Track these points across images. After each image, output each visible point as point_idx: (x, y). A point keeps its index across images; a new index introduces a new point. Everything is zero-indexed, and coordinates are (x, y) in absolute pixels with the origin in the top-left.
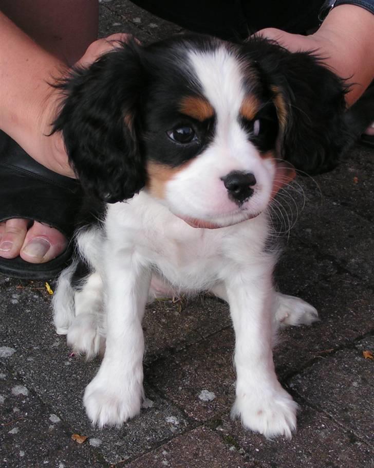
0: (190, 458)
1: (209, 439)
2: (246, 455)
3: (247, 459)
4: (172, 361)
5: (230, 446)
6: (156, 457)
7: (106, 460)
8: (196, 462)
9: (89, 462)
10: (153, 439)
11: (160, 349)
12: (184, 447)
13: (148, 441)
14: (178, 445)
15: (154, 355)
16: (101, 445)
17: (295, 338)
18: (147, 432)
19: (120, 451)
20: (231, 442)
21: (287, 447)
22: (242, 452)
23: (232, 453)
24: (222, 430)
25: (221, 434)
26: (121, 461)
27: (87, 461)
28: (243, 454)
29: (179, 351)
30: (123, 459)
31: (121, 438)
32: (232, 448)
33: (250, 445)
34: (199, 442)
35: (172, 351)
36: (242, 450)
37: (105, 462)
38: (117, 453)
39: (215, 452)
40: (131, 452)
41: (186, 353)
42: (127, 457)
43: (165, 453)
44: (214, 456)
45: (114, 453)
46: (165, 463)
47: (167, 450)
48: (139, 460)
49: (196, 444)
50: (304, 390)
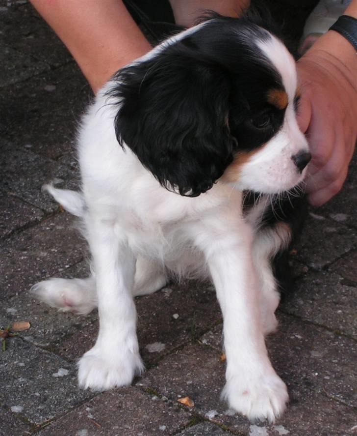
0: (114, 410)
1: (130, 393)
2: (168, 402)
3: (171, 404)
4: (80, 336)
5: (152, 397)
6: (80, 413)
7: (31, 422)
8: (121, 413)
9: (15, 424)
10: (74, 400)
11: (66, 327)
12: (106, 403)
13: (70, 402)
14: (99, 401)
15: (60, 333)
16: (23, 411)
17: (201, 302)
18: (67, 395)
19: (44, 413)
20: (152, 393)
21: (208, 391)
22: (164, 400)
23: (155, 401)
24: (141, 385)
25: (142, 388)
26: (46, 420)
27: (12, 424)
28: (166, 401)
29: (86, 326)
30: (47, 419)
31: (43, 403)
32: (154, 398)
33: (172, 393)
34: (120, 397)
35: (78, 327)
36: (164, 398)
37: (30, 424)
38: (40, 415)
39: (138, 402)
40: (54, 412)
41: (92, 327)
42: (51, 417)
43: (88, 409)
44: (138, 406)
45: (38, 415)
46: (90, 416)
47: (90, 407)
48: (65, 418)
49: (117, 399)
50: (217, 344)
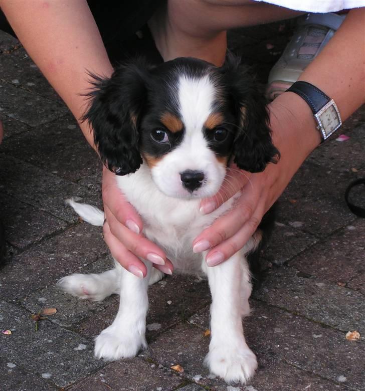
0: (122, 375)
1: (134, 363)
2: (164, 369)
3: (166, 371)
4: (95, 319)
5: (151, 365)
6: (95, 378)
7: (58, 385)
8: (127, 378)
9: (45, 388)
10: (91, 368)
11: (84, 312)
12: (116, 370)
13: (88, 370)
14: (110, 369)
15: (80, 316)
16: (51, 377)
17: (189, 291)
18: (86, 364)
19: (67, 378)
20: (151, 362)
21: (195, 360)
22: (161, 367)
23: (153, 369)
24: (143, 356)
25: (143, 359)
26: (69, 384)
27: (43, 387)
28: (162, 368)
29: (100, 311)
30: (70, 383)
31: (66, 371)
32: (153, 366)
33: (167, 362)
34: (127, 365)
35: (94, 312)
36: (160, 366)
37: (57, 387)
38: (65, 380)
39: (141, 369)
40: (75, 378)
41: (105, 311)
42: (73, 382)
43: (101, 375)
44: (140, 372)
45: (63, 380)
46: (103, 381)
47: (103, 373)
48: (84, 382)
49: (124, 367)
50: (202, 323)
